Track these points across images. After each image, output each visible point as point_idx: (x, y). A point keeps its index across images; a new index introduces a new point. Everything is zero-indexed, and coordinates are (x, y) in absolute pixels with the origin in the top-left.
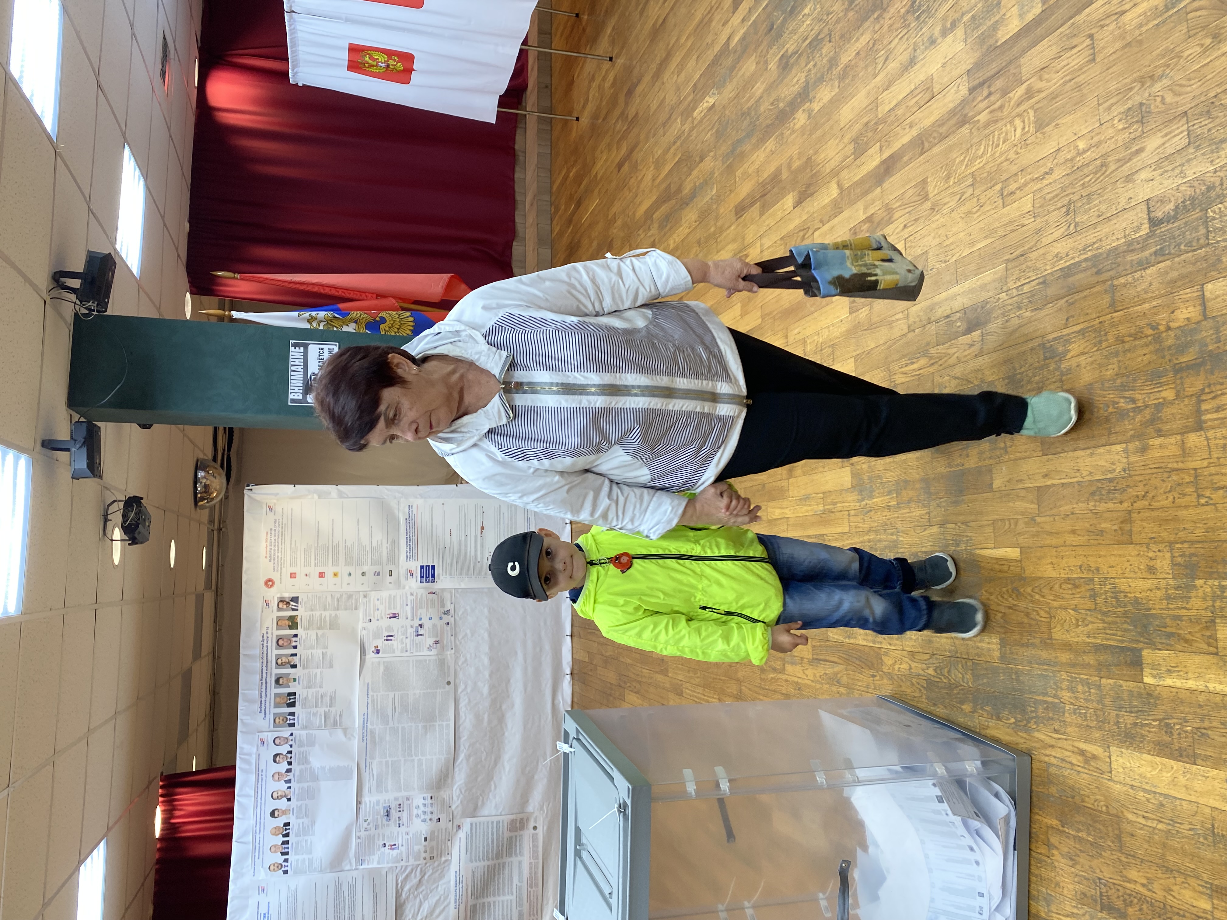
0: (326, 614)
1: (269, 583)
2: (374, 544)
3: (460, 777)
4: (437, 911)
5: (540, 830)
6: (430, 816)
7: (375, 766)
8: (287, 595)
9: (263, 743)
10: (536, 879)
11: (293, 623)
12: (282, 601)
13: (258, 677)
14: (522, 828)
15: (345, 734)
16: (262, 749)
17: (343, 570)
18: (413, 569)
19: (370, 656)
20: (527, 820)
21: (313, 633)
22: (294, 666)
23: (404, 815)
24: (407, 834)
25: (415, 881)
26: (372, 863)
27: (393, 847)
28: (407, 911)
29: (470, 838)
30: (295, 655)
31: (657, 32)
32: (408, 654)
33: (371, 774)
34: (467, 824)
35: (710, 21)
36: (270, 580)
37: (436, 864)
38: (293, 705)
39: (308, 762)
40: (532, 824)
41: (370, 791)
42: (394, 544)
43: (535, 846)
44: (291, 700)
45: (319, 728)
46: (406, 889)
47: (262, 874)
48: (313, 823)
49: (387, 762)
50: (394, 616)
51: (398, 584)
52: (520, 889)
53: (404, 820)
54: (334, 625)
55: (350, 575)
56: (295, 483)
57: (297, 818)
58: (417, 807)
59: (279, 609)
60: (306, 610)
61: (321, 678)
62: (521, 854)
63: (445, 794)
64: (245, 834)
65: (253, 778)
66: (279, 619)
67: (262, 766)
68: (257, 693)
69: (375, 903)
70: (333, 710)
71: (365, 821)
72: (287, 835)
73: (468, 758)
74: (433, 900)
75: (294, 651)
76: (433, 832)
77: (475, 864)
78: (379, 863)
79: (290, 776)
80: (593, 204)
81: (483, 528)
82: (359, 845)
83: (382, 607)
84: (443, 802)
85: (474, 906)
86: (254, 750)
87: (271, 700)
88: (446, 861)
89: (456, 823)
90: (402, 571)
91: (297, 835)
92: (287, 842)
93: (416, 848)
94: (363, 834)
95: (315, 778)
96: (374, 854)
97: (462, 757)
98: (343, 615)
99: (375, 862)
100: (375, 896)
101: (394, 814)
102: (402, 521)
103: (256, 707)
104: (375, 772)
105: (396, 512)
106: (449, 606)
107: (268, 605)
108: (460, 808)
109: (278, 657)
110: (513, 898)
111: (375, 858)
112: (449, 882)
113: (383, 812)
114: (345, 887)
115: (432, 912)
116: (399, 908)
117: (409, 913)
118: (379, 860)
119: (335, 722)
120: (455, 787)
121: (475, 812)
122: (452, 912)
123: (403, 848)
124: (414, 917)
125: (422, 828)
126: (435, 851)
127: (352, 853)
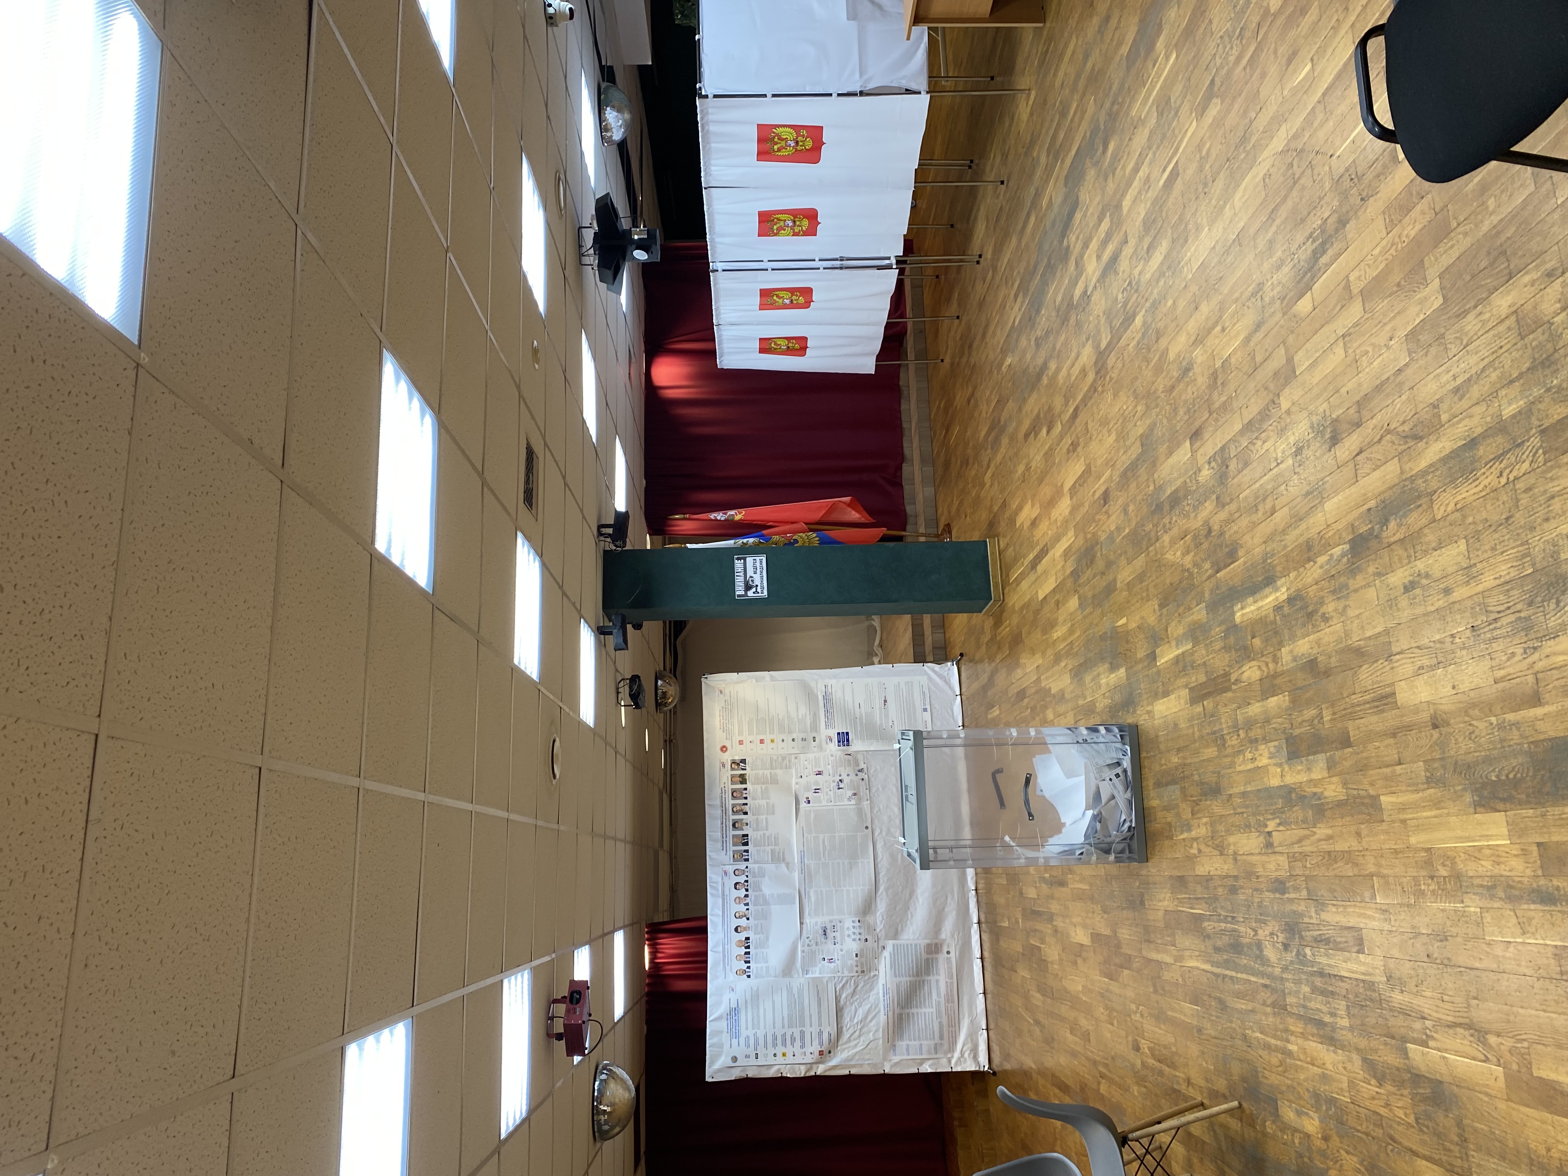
0: (767, 772)
1: (724, 749)
2: (800, 716)
3: (881, 906)
4: (870, 1018)
5: (952, 954)
6: (859, 937)
7: (812, 894)
8: (737, 758)
9: (726, 873)
10: (952, 995)
11: (743, 780)
12: (734, 762)
13: (719, 822)
14: (937, 952)
15: (788, 868)
17: (778, 738)
18: (832, 735)
19: (803, 805)
20: (941, 945)
21: (758, 787)
22: (746, 813)
23: (837, 934)
24: (842, 950)
25: (850, 990)
26: (815, 973)
27: (831, 961)
28: (845, 1015)
29: (893, 956)
30: (746, 804)
31: (981, 304)
32: (833, 803)
33: (809, 900)
34: (890, 944)
35: (1005, 306)
36: (724, 747)
37: (866, 978)
38: (746, 844)
39: (761, 890)
40: (945, 950)
41: (809, 914)
42: (815, 716)
43: (950, 968)
44: (744, 840)
45: (767, 863)
46: (844, 996)
48: (767, 939)
49: (821, 891)
50: (819, 773)
51: (820, 748)
52: (938, 1004)
53: (838, 939)
54: (774, 781)
55: (783, 741)
56: (738, 671)
57: (755, 934)
58: (848, 929)
59: (732, 769)
60: (752, 770)
61: (767, 822)
62: (938, 974)
63: (870, 919)
64: (717, 945)
65: (720, 901)
66: (733, 776)
67: (727, 892)
68: (719, 834)
69: (819, 1005)
70: (776, 847)
71: (808, 938)
72: (748, 947)
73: (886, 891)
74: (865, 1007)
76: (862, 950)
77: (899, 980)
78: (820, 973)
79: (748, 900)
80: (956, 430)
81: (885, 701)
82: (803, 957)
83: (809, 767)
84: (869, 927)
85: (901, 1015)
86: (720, 880)
88: (875, 975)
89: (881, 944)
90: (823, 737)
91: (756, 948)
92: (749, 953)
93: (850, 962)
94: (806, 948)
95: (766, 903)
96: (816, 966)
97: (882, 889)
98: (779, 772)
99: (818, 972)
100: (819, 1000)
101: (830, 934)
102: (820, 698)
103: (719, 846)
104: (813, 899)
105: (815, 690)
106: (862, 766)
107: (724, 766)
108: (883, 932)
109: (734, 806)
110: (934, 1010)
111: (817, 969)
112: (878, 993)
113: (821, 932)
114: (795, 991)
115: (866, 1017)
116: (839, 1012)
117: (847, 1019)
118: (821, 971)
119: (779, 858)
120: (878, 914)
121: (896, 935)
122: (882, 1018)
123: (839, 962)
124: (852, 1020)
125: (852, 946)
126: (865, 965)
127: (799, 965)
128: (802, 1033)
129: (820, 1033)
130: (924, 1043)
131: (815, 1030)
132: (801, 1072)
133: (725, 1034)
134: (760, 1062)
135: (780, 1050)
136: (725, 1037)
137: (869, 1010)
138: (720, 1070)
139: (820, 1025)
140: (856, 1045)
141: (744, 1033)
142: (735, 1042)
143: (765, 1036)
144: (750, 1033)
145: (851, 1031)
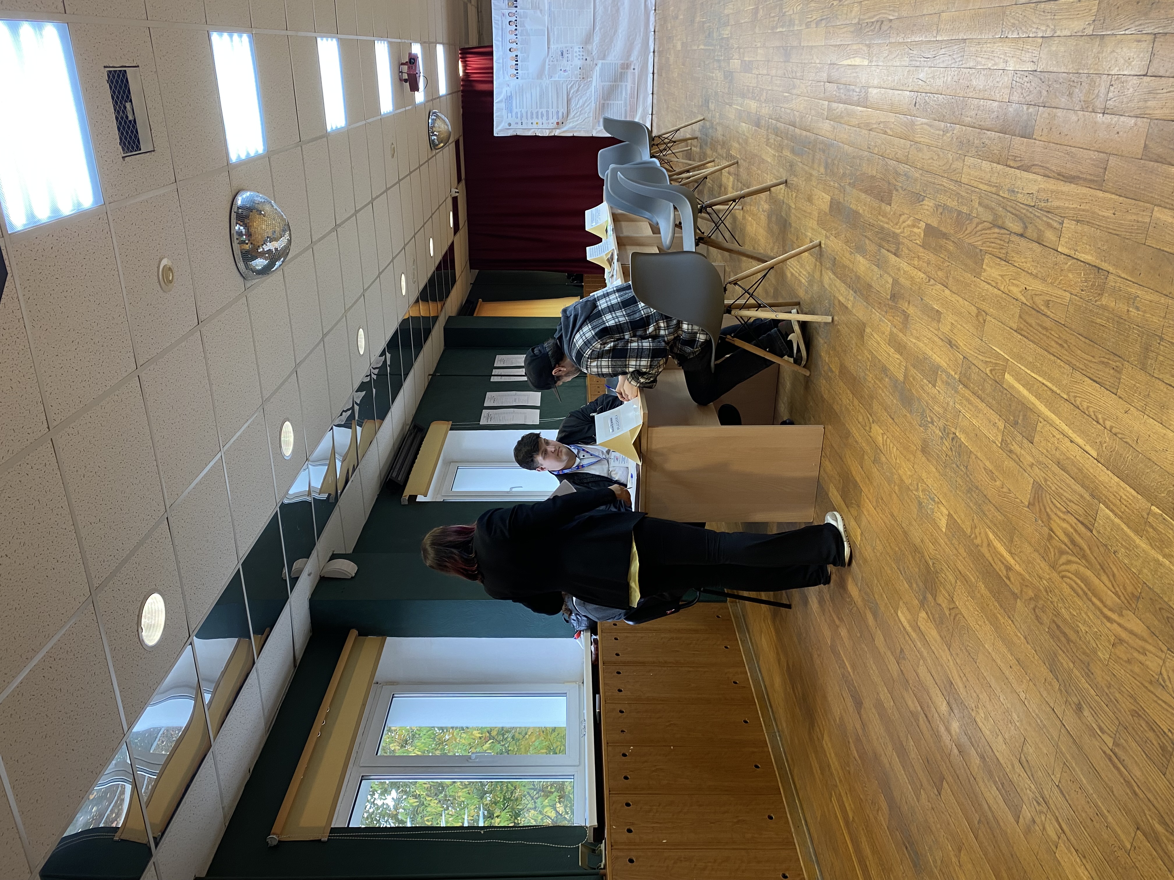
3: (597, 39)
4: (586, 105)
5: (636, 70)
6: (582, 57)
7: (555, 29)
9: (503, 14)
10: (634, 94)
14: (627, 68)
15: (541, 13)
16: (504, 18)
20: (630, 64)
23: (570, 55)
24: (572, 65)
25: (576, 89)
26: (556, 78)
27: (565, 71)
28: (572, 102)
29: (601, 70)
33: (554, 34)
34: (600, 63)
37: (585, 82)
39: (524, 26)
40: (632, 67)
41: (553, 42)
43: (634, 78)
45: (528, 9)
46: (572, 92)
47: (507, 78)
48: (528, 56)
49: (561, 28)
52: (626, 99)
53: (570, 58)
57: (521, 53)
58: (576, 52)
62: (627, 82)
63: (589, 47)
64: (498, 59)
65: (500, 32)
67: (504, 27)
69: (558, 96)
71: (552, 57)
72: (517, 61)
73: (600, 29)
74: (584, 99)
76: (583, 65)
77: (604, 84)
78: (559, 78)
79: (517, 32)
82: (549, 68)
84: (588, 51)
85: (603, 104)
86: (500, 18)
88: (590, 81)
89: (595, 62)
91: (521, 61)
92: (517, 64)
93: (576, 72)
94: (551, 63)
95: (528, 35)
97: (597, 29)
100: (557, 93)
101: (565, 55)
104: (556, 33)
108: (596, 55)
110: (622, 103)
111: (557, 75)
112: (592, 91)
113: (560, 53)
114: (544, 88)
115: (584, 105)
116: (569, 101)
117: (573, 104)
119: (536, 6)
120: (594, 44)
121: (604, 58)
122: (593, 106)
123: (570, 72)
124: (576, 106)
125: (578, 63)
126: (585, 75)
127: (546, 72)
128: (547, 112)
129: (558, 112)
131: (555, 110)
132: (546, 134)
133: (504, 111)
134: (524, 126)
135: (535, 121)
137: (586, 100)
138: (501, 131)
139: (558, 108)
140: (578, 120)
141: (515, 110)
142: (510, 115)
143: (527, 112)
144: (518, 110)
145: (575, 112)
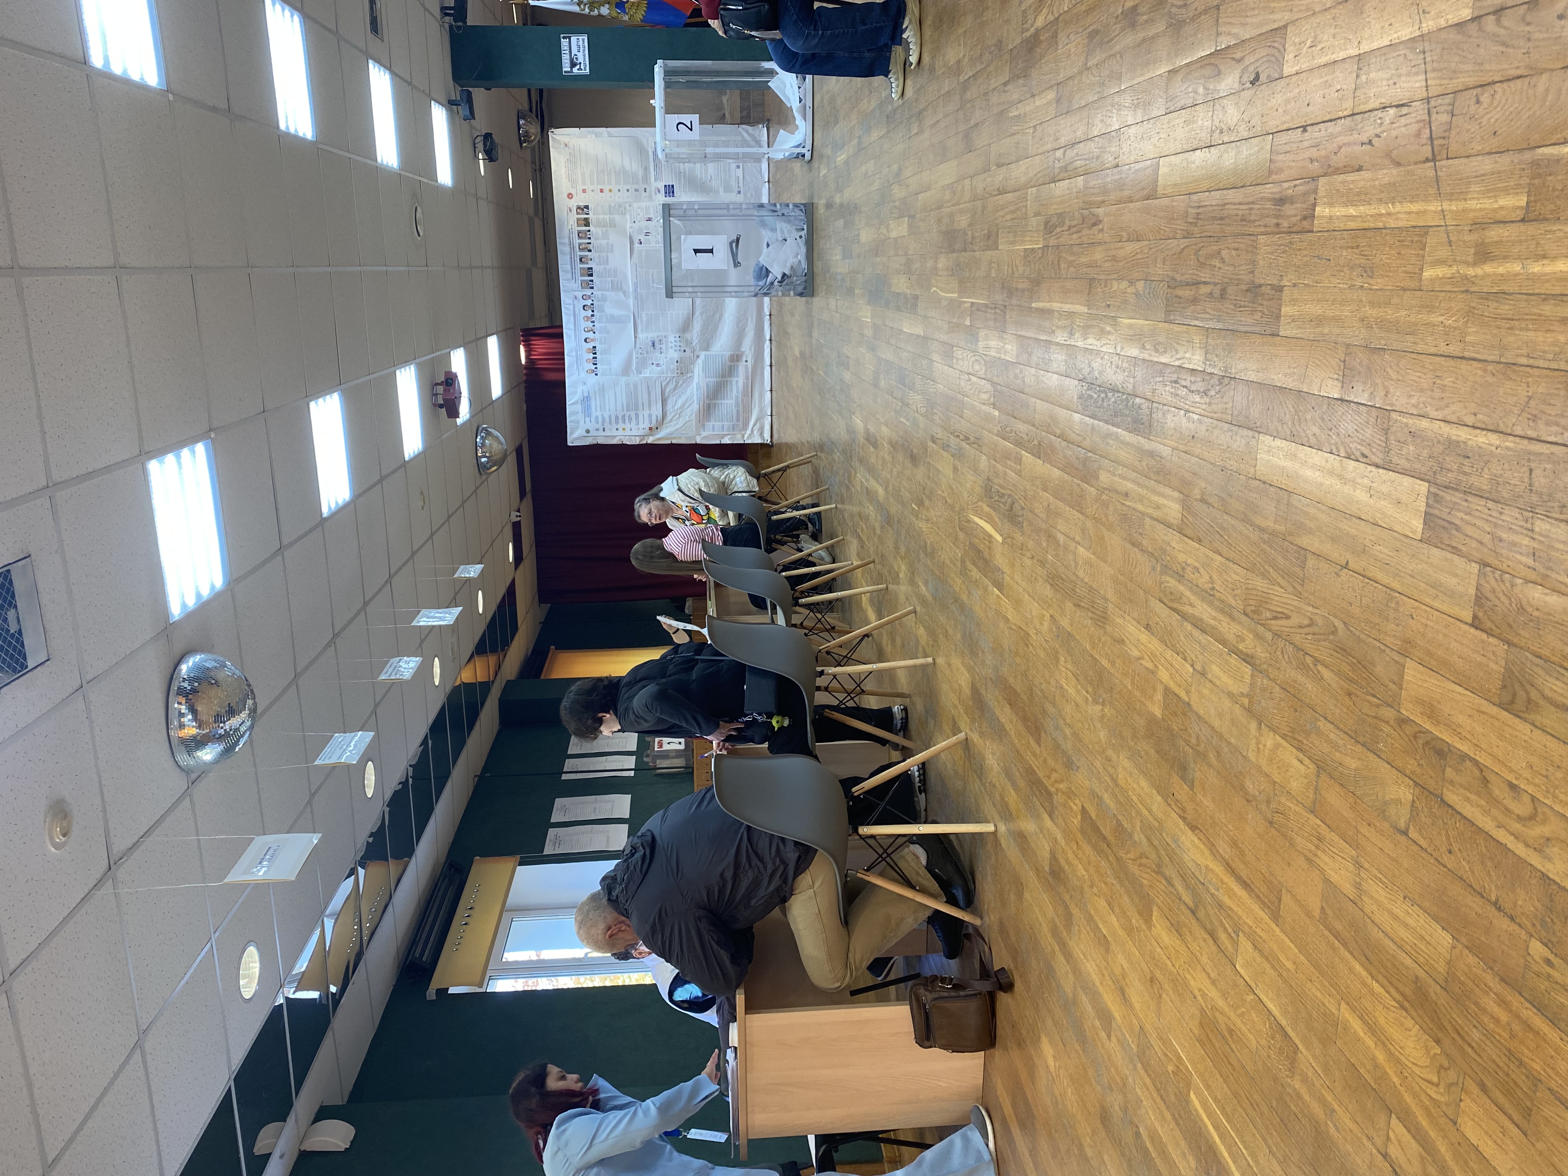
0: (607, 217)
1: (570, 196)
2: (634, 170)
3: (697, 326)
4: (686, 406)
5: (749, 362)
6: (679, 348)
7: (644, 315)
8: (582, 204)
10: (747, 391)
11: (587, 224)
12: (579, 208)
13: (569, 257)
14: (738, 361)
15: (625, 295)
16: (576, 302)
17: (615, 188)
18: (660, 187)
19: (637, 245)
20: (741, 356)
21: (599, 230)
22: (590, 251)
23: (663, 346)
24: (666, 358)
25: (672, 386)
27: (658, 365)
28: (669, 403)
29: (705, 363)
30: (590, 243)
33: (642, 320)
34: (702, 354)
36: (570, 194)
37: (685, 378)
38: (591, 275)
39: (604, 311)
40: (744, 359)
41: (642, 331)
42: (646, 169)
43: (747, 372)
44: (590, 272)
45: (608, 290)
46: (668, 390)
47: (584, 375)
48: (610, 348)
49: (651, 316)
50: (649, 219)
51: (651, 198)
52: (737, 397)
53: (664, 350)
54: (613, 224)
55: (619, 191)
56: (579, 126)
57: (600, 344)
58: (671, 342)
59: (578, 213)
60: (594, 214)
61: (607, 258)
62: (738, 376)
63: (688, 336)
64: (571, 351)
65: (572, 318)
66: (578, 219)
67: (577, 312)
68: (569, 267)
69: (649, 396)
70: (615, 279)
71: (640, 348)
72: (595, 353)
73: (702, 314)
74: (683, 398)
75: (589, 241)
76: (681, 358)
77: (709, 379)
78: (650, 374)
79: (594, 319)
82: (637, 363)
83: (641, 214)
84: (687, 340)
85: (709, 404)
86: (571, 302)
87: (578, 271)
88: (691, 376)
89: (696, 353)
90: (653, 189)
91: (601, 354)
92: (595, 358)
93: (672, 367)
94: (639, 356)
95: (608, 321)
96: (647, 369)
97: (697, 313)
98: (617, 218)
100: (649, 392)
101: (657, 345)
102: (651, 153)
103: (570, 276)
104: (644, 319)
105: (645, 147)
107: (570, 210)
108: (698, 345)
109: (580, 244)
110: (733, 402)
111: (648, 371)
112: (693, 389)
113: (651, 344)
114: (631, 386)
115: (683, 406)
116: (664, 402)
117: (669, 407)
118: (649, 372)
119: (617, 287)
120: (694, 332)
121: (707, 348)
122: (695, 407)
123: (664, 367)
124: (673, 407)
125: (674, 355)
126: (683, 369)
127: (634, 367)
128: (637, 415)
129: (650, 416)
130: (726, 424)
131: (646, 413)
132: (636, 441)
133: (580, 414)
134: (607, 433)
135: (621, 426)
136: (580, 417)
137: (686, 400)
138: (577, 439)
139: (650, 410)
140: (676, 425)
141: (594, 414)
142: (587, 419)
143: (610, 416)
144: (599, 414)
145: (673, 414)
